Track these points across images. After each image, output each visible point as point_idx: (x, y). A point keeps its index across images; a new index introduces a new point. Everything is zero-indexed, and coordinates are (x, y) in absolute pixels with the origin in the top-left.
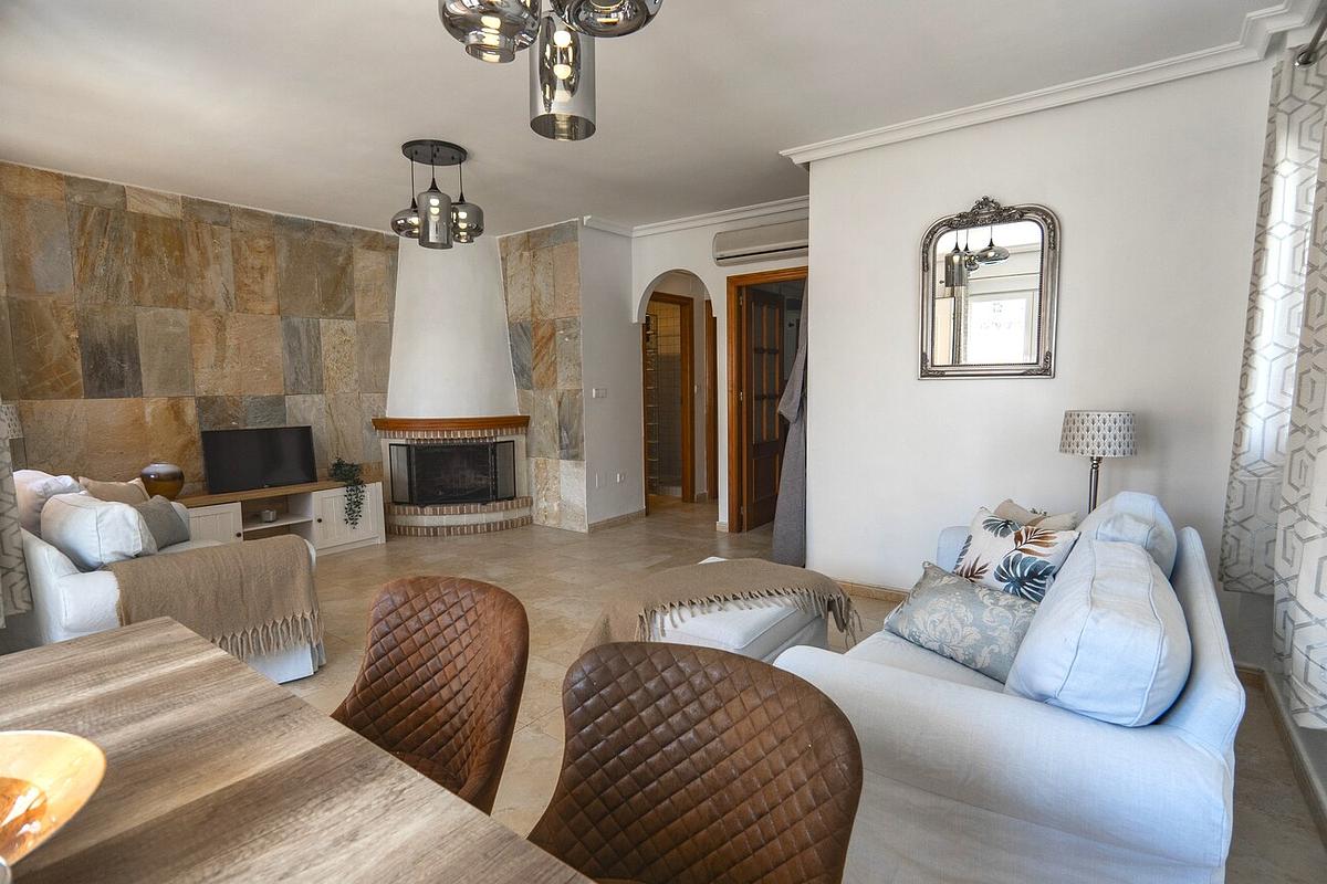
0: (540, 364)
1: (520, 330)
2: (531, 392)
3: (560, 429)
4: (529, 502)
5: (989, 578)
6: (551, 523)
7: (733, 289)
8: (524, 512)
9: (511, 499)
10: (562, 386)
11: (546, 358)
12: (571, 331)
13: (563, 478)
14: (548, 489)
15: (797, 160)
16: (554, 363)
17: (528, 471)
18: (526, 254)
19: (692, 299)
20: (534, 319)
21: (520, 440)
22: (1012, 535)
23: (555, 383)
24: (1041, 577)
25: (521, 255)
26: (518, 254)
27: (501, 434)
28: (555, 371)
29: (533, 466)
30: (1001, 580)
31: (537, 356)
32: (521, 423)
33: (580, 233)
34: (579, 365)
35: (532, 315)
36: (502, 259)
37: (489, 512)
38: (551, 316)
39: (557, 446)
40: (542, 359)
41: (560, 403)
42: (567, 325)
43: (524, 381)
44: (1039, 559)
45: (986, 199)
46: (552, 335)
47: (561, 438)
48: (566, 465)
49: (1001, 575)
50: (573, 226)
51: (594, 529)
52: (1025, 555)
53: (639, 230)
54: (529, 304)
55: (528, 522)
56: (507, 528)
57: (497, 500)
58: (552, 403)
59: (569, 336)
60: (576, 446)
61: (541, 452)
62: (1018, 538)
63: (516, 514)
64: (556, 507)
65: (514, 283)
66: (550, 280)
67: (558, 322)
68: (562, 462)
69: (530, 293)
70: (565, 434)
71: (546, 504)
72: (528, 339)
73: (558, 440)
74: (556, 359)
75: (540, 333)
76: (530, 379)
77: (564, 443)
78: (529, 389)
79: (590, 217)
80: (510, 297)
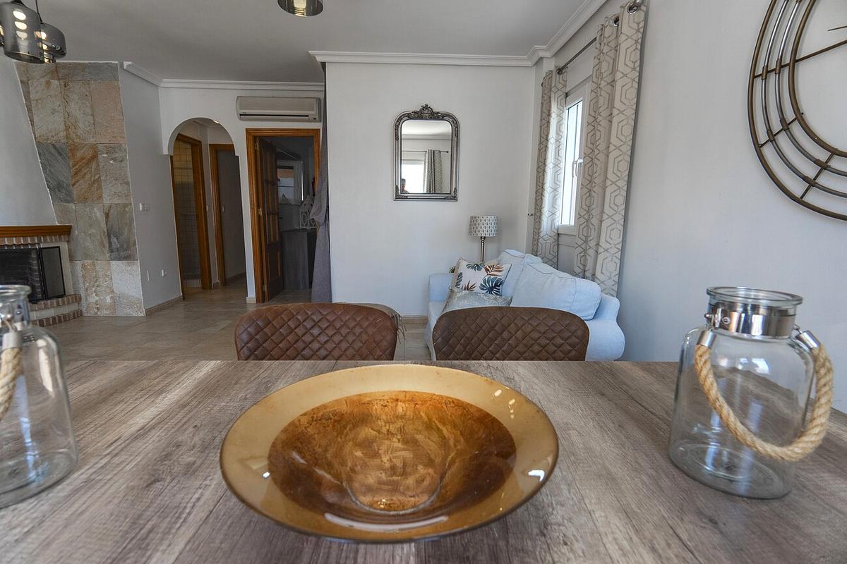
0: (81, 181)
1: (53, 150)
2: (72, 206)
3: (109, 237)
4: (77, 299)
5: (477, 289)
6: (105, 312)
7: (251, 138)
8: (74, 307)
9: (62, 296)
10: (107, 201)
11: (87, 177)
12: (117, 155)
13: (115, 276)
14: (98, 286)
15: (319, 59)
16: (98, 181)
17: (75, 273)
18: (55, 83)
19: (200, 142)
20: (70, 142)
21: (64, 246)
22: (483, 269)
23: (100, 197)
24: (499, 286)
25: (48, 83)
26: (43, 80)
27: (45, 242)
28: (100, 187)
29: (79, 268)
30: (483, 289)
31: (76, 173)
32: (64, 231)
33: (121, 76)
34: (127, 183)
35: (68, 137)
36: (22, 82)
37: (40, 309)
38: (92, 141)
39: (106, 250)
40: (83, 177)
41: (107, 215)
42: (111, 150)
43: (62, 195)
44: (498, 277)
45: (426, 105)
46: (94, 157)
47: (110, 243)
48: (115, 264)
49: (482, 287)
50: (113, 69)
51: (150, 313)
52: (492, 277)
53: (167, 82)
54: (62, 127)
55: (78, 315)
56: (60, 321)
57: (48, 298)
58: (98, 214)
59: (114, 159)
60: (128, 248)
61: (87, 256)
62: (487, 270)
63: (66, 310)
64: (108, 300)
65: (39, 106)
66: (88, 110)
67: (100, 147)
68: (113, 262)
69: (62, 119)
70: (115, 240)
71: (97, 298)
72: (64, 158)
73: (107, 245)
74: (100, 177)
75: (79, 154)
76: (69, 193)
77: (114, 246)
78: (69, 202)
79: (130, 63)
80: (36, 119)
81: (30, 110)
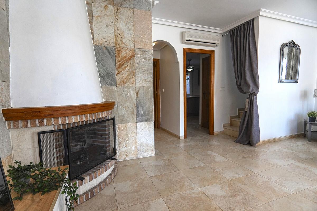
0: (123, 72)
1: (105, 51)
2: (115, 88)
3: (137, 107)
6: (130, 157)
10: (138, 84)
11: (128, 69)
12: (146, 56)
13: (139, 132)
14: (127, 140)
16: (134, 72)
18: (110, 7)
20: (117, 46)
23: (134, 82)
25: (106, 7)
26: (103, 5)
28: (134, 76)
29: (116, 130)
32: (108, 106)
33: (152, 9)
35: (116, 43)
36: (87, 3)
38: (132, 46)
39: (135, 116)
40: (124, 69)
41: (137, 94)
42: (143, 53)
43: (109, 81)
45: (292, 41)
46: (133, 56)
47: (138, 112)
50: (148, 3)
54: (113, 36)
58: (132, 93)
59: (145, 59)
61: (122, 121)
64: (133, 148)
65: (99, 21)
66: (131, 27)
67: (137, 51)
68: (138, 124)
69: (114, 31)
70: (141, 109)
71: (126, 148)
72: (112, 57)
73: (135, 112)
74: (135, 69)
75: (123, 54)
76: (114, 80)
77: (140, 113)
78: (113, 85)
79: (158, 2)
80: (95, 29)
81: (91, 23)
